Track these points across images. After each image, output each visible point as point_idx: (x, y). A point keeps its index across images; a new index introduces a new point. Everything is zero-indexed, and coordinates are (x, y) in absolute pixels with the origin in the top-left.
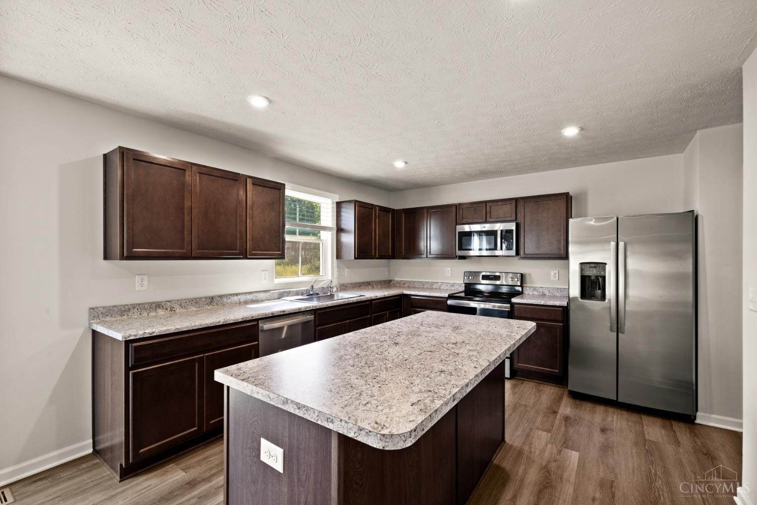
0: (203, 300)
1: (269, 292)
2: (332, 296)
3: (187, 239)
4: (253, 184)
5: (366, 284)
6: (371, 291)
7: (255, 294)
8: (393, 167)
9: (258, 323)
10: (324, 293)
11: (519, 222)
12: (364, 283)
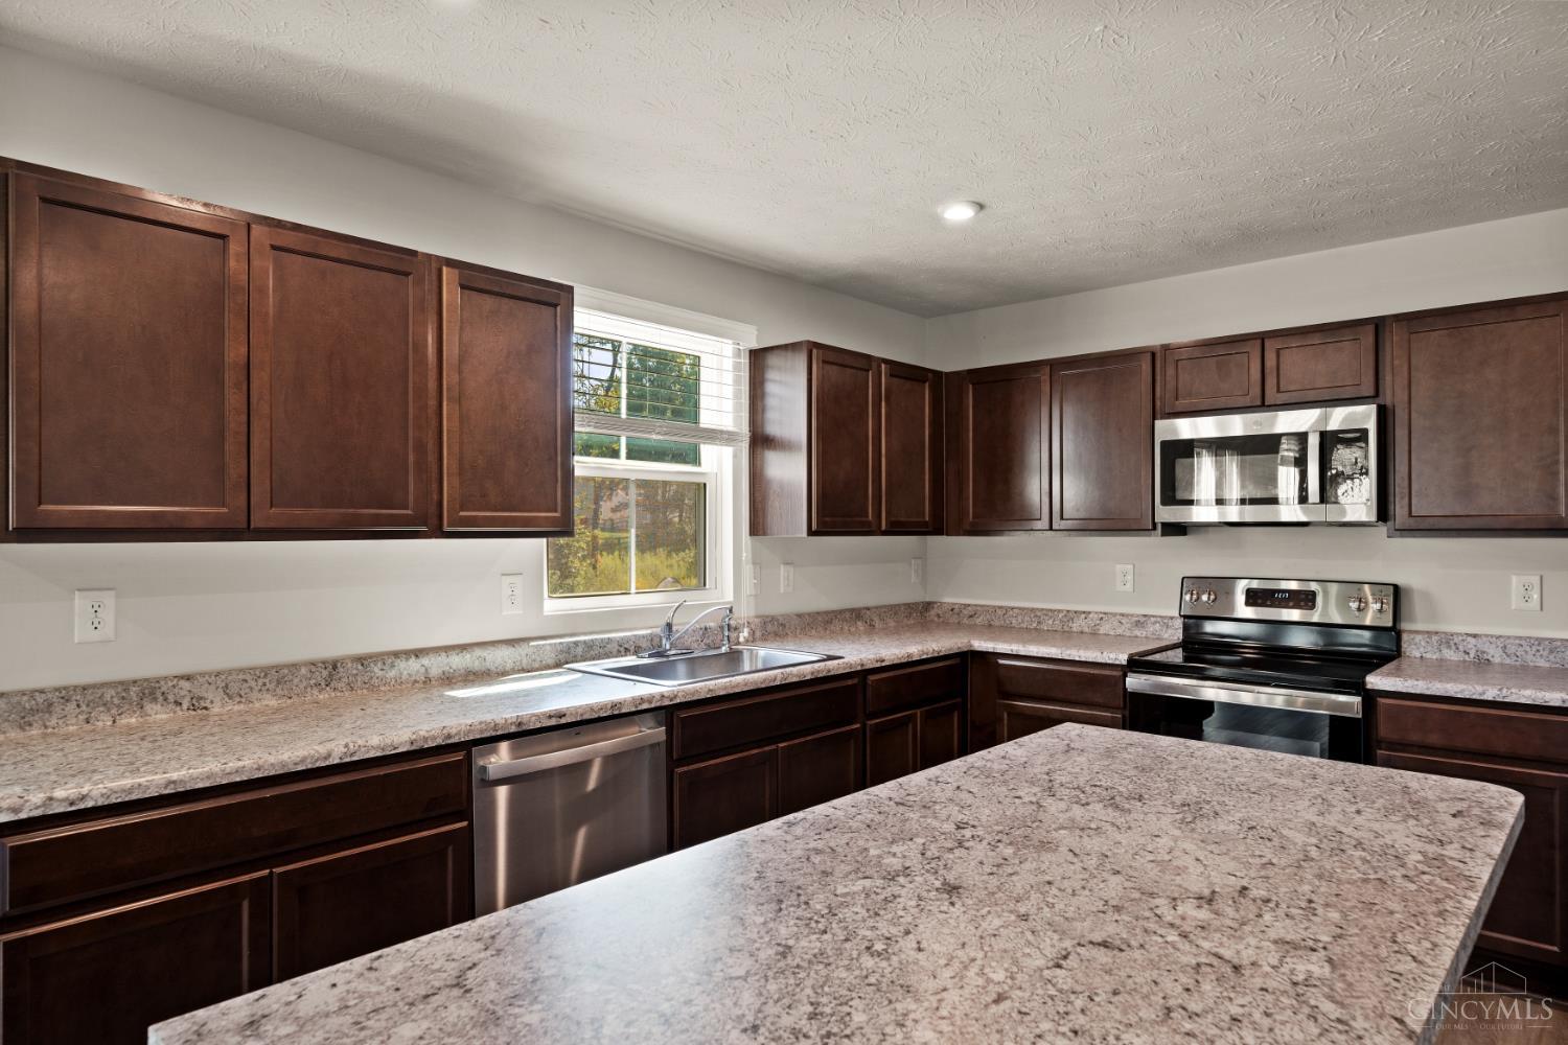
0: (303, 671)
1: (524, 646)
2: (734, 657)
3: (235, 470)
4: (463, 287)
5: (848, 615)
6: (865, 639)
7: (478, 652)
8: (937, 221)
9: (469, 759)
10: (709, 647)
11: (1389, 402)
12: (841, 612)
